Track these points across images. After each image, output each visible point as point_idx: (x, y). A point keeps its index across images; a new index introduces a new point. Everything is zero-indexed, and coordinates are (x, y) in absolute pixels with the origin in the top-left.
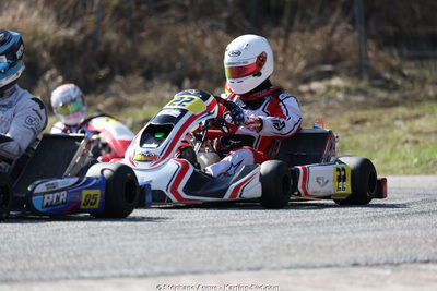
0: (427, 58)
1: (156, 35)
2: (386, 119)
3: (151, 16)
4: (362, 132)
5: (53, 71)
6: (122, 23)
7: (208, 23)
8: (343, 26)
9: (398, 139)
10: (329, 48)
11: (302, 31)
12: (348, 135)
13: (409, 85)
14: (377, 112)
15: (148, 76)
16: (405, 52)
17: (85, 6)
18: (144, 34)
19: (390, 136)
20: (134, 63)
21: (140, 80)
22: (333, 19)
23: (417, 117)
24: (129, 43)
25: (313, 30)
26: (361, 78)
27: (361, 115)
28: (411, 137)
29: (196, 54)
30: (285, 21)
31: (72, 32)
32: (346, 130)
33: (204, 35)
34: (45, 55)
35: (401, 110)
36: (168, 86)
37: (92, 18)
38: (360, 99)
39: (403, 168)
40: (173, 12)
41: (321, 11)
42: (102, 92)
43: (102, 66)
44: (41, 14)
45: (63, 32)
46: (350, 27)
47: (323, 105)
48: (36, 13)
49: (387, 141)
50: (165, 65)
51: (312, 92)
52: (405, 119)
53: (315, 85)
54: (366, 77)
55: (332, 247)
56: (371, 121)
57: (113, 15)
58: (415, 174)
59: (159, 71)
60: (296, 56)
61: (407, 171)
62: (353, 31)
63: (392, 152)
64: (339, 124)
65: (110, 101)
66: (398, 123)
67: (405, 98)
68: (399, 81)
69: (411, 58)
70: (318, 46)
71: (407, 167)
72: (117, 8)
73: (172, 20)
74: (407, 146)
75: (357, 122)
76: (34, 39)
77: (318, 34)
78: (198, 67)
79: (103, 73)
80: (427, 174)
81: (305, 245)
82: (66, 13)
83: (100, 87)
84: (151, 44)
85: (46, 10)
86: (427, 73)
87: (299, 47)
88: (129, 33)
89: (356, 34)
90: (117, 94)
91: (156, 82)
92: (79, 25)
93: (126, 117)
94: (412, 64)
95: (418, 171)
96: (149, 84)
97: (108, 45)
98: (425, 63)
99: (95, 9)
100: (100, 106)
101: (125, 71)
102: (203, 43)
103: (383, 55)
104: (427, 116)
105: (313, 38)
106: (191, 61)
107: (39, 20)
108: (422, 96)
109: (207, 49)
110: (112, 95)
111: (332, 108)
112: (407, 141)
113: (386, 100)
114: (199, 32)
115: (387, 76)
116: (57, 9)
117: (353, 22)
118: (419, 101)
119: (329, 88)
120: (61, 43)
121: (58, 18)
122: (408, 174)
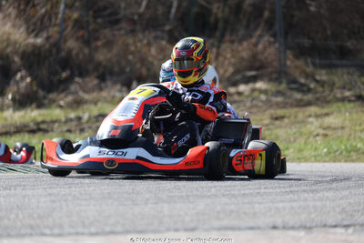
0: (336, 66)
1: (109, 44)
2: (301, 116)
3: (105, 28)
4: (280, 127)
5: (24, 73)
6: (81, 33)
7: (153, 34)
8: (266, 38)
9: (310, 133)
10: (254, 56)
11: (232, 42)
12: (268, 129)
13: (320, 89)
14: (294, 110)
15: (102, 78)
16: (317, 61)
17: (50, 19)
18: (99, 43)
19: (304, 130)
20: (91, 67)
21: (96, 82)
22: (258, 33)
23: (327, 115)
24: (86, 51)
25: (240, 41)
26: (280, 83)
27: (280, 112)
28: (321, 132)
29: (143, 60)
30: (218, 34)
31: (39, 41)
32: (267, 125)
33: (149, 44)
34: (17, 59)
35: (313, 109)
36: (118, 87)
37: (56, 29)
38: (279, 99)
39: (315, 156)
40: (124, 25)
41: (247, 27)
42: (63, 91)
43: (64, 69)
44: (14, 26)
45: (31, 40)
46: (272, 39)
47: (248, 104)
48: (9, 25)
49: (301, 134)
50: (116, 69)
51: (240, 94)
52: (317, 116)
53: (242, 88)
54: (284, 81)
55: (255, 214)
56: (289, 118)
57: (74, 26)
58: (325, 161)
59: (112, 73)
60: (226, 62)
61: (317, 158)
62: (274, 42)
63: (305, 143)
64: (261, 120)
65: (70, 98)
66: (311, 119)
67: (318, 99)
68: (312, 86)
69: (322, 67)
70: (245, 54)
71: (319, 155)
72: (76, 21)
73: (123, 32)
74: (318, 138)
75: (277, 119)
76: (7, 46)
77: (245, 44)
78: (144, 71)
79: (64, 75)
80: (334, 161)
81: (232, 211)
82: (35, 24)
83: (62, 87)
84: (105, 51)
85: (18, 22)
86: (336, 79)
87: (229, 56)
88: (87, 42)
89: (277, 45)
90: (76, 93)
91: (109, 83)
92: (45, 35)
93: (84, 113)
94: (324, 72)
95: (327, 159)
96: (103, 85)
97: (70, 51)
98: (334, 71)
99: (58, 21)
100: (62, 103)
101: (83, 73)
102: (150, 50)
103: (300, 63)
104: (335, 114)
105: (240, 48)
106: (138, 65)
107: (11, 30)
108: (331, 97)
109: (152, 56)
110: (72, 93)
111: (256, 106)
112: (318, 135)
113: (301, 100)
114: (145, 41)
115: (302, 80)
116: (27, 21)
117: (274, 36)
118: (328, 102)
119: (253, 90)
120: (30, 49)
121: (27, 29)
122: (319, 161)
